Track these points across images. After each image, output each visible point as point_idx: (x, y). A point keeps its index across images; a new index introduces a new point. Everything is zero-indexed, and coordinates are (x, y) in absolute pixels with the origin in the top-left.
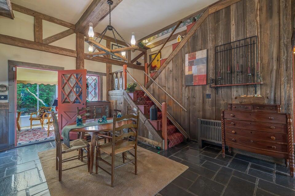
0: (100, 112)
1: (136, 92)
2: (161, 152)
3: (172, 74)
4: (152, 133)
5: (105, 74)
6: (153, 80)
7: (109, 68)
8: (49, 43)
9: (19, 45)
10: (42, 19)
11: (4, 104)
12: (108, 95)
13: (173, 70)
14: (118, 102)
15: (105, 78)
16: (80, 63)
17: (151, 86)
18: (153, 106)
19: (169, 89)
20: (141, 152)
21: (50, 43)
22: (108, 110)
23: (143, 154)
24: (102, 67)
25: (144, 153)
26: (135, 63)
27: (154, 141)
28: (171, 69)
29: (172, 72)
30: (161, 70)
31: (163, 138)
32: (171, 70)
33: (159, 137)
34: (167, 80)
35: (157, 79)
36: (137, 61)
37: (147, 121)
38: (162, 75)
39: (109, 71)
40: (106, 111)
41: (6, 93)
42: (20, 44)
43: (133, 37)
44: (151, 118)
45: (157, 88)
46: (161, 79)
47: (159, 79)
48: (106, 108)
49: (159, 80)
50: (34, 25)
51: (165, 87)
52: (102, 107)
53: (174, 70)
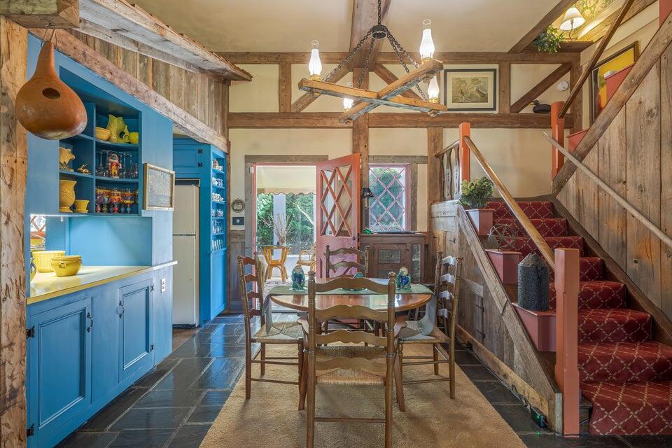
0: (396, 262)
1: (491, 206)
2: (546, 436)
3: (654, 126)
4: (523, 356)
5: (423, 159)
6: (575, 162)
7: (435, 140)
8: (301, 109)
9: (257, 125)
10: (290, 64)
11: (240, 233)
12: (431, 216)
13: (659, 107)
14: (448, 237)
15: (423, 170)
16: (360, 138)
17: (571, 182)
18: (529, 257)
19: (641, 189)
20: (467, 405)
21: (303, 108)
22: (419, 259)
23: (467, 418)
24: (415, 141)
25: (472, 412)
26: (528, 110)
27: (527, 386)
28: (650, 104)
29: (655, 120)
30: (606, 119)
31: (557, 387)
32: (650, 113)
33: (543, 378)
34: (634, 153)
35: (592, 157)
36: (537, 103)
37: (509, 308)
38: (612, 137)
39: (435, 148)
40: (413, 260)
41: (242, 214)
42: (258, 123)
43: (427, 34)
44: (520, 299)
45: (593, 189)
46: (607, 152)
47: (601, 154)
48: (413, 252)
49: (601, 158)
50: (280, 80)
51: (625, 182)
52: (403, 247)
53: (665, 107)
